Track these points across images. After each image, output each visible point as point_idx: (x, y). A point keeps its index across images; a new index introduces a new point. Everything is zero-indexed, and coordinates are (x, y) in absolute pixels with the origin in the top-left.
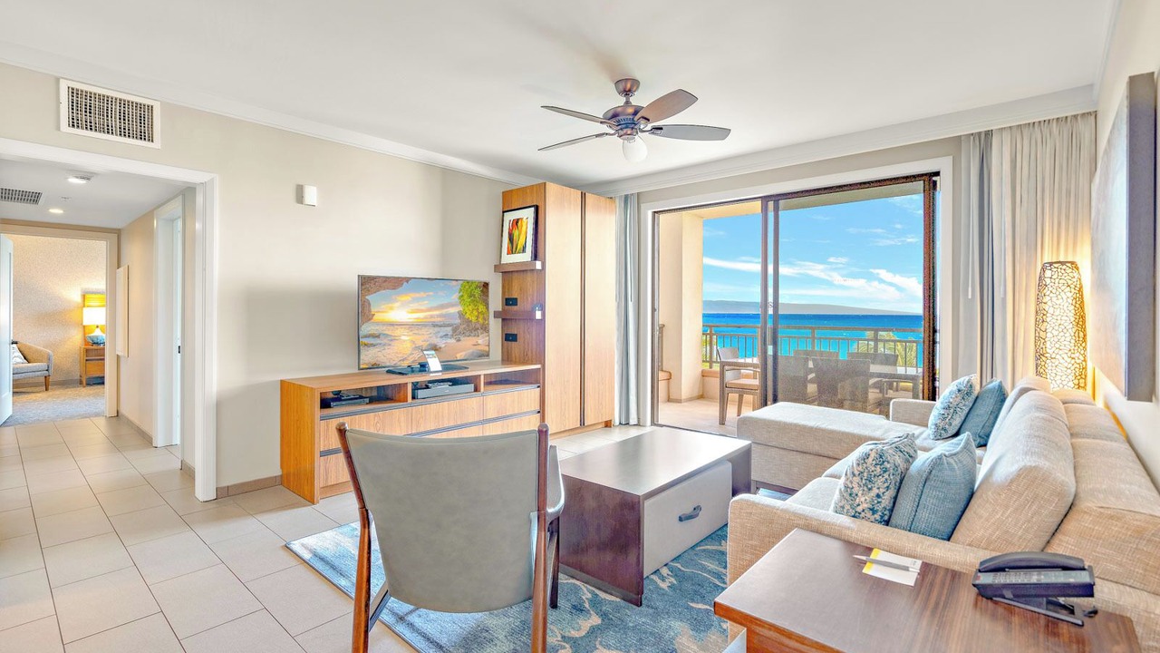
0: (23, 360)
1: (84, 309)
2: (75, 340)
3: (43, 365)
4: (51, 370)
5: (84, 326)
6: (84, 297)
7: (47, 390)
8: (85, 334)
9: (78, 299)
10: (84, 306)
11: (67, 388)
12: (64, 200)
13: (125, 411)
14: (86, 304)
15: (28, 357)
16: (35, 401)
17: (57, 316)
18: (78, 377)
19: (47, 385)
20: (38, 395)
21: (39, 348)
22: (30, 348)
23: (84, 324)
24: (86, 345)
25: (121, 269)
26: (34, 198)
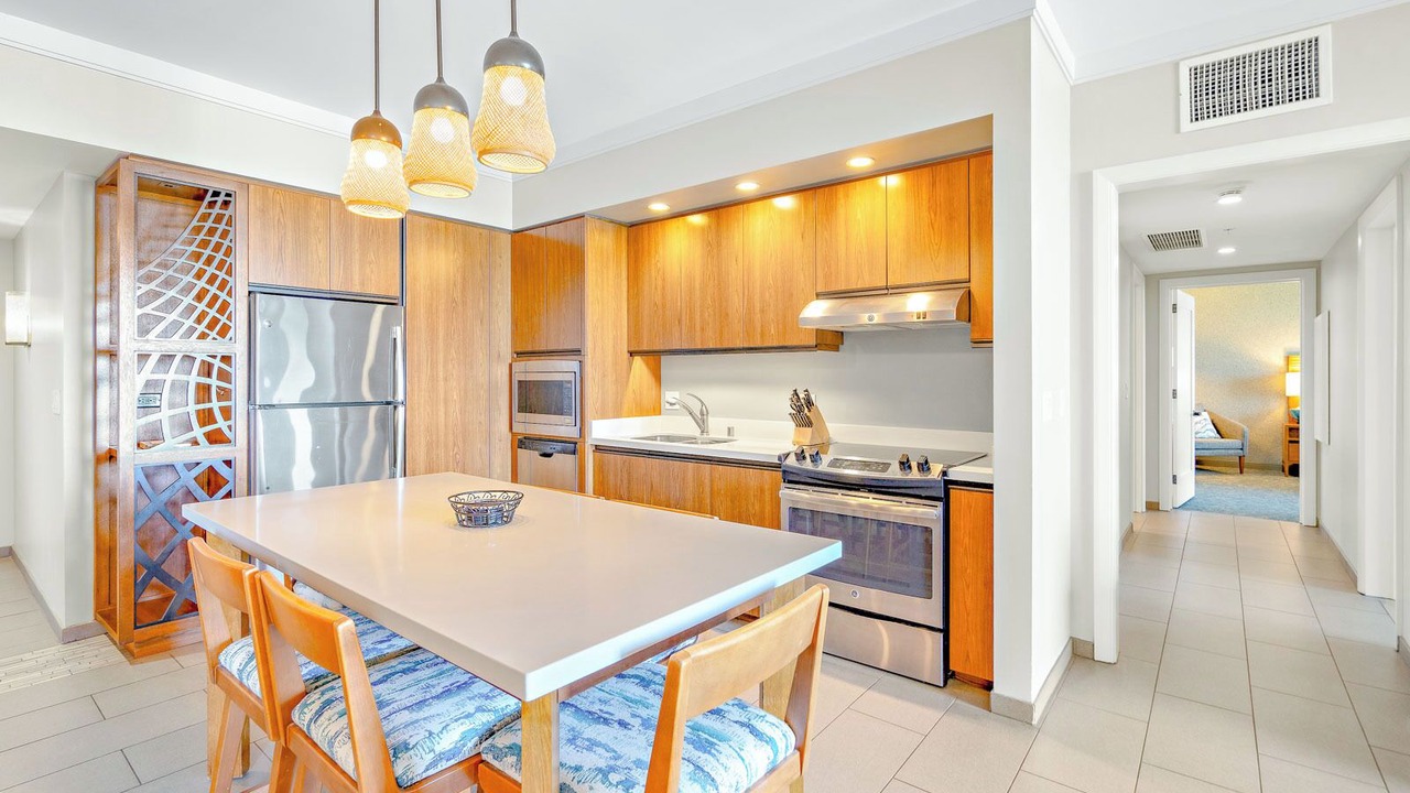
0: (1213, 433)
1: (1287, 374)
2: (1278, 414)
3: (1237, 443)
4: (1246, 450)
5: (1288, 398)
6: (1287, 359)
7: (1241, 472)
8: (1289, 407)
9: (1279, 361)
10: (1288, 371)
11: (1267, 473)
12: (1228, 233)
13: (1325, 522)
14: (1291, 368)
15: (1222, 432)
16: (1225, 484)
17: (1254, 384)
18: (1280, 462)
19: (1241, 466)
20: (1231, 477)
21: (1232, 421)
22: (1224, 421)
23: (1287, 394)
24: (1290, 422)
25: (1320, 317)
26: (1191, 239)
